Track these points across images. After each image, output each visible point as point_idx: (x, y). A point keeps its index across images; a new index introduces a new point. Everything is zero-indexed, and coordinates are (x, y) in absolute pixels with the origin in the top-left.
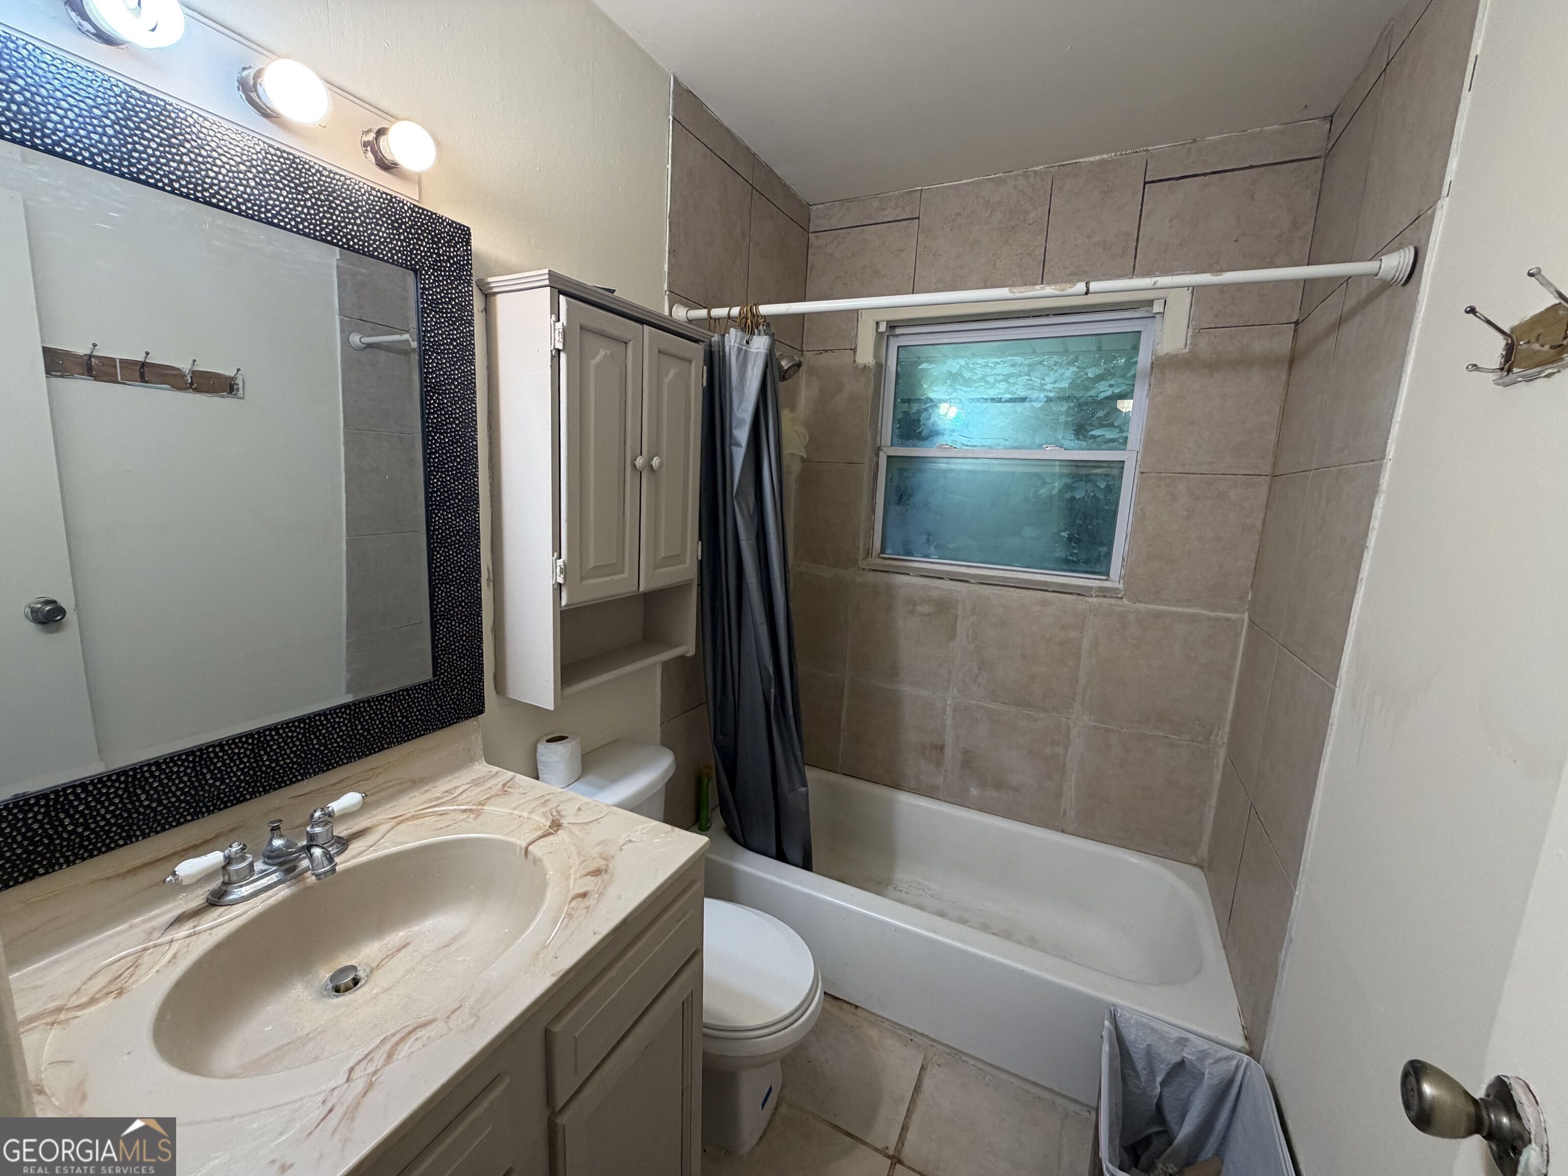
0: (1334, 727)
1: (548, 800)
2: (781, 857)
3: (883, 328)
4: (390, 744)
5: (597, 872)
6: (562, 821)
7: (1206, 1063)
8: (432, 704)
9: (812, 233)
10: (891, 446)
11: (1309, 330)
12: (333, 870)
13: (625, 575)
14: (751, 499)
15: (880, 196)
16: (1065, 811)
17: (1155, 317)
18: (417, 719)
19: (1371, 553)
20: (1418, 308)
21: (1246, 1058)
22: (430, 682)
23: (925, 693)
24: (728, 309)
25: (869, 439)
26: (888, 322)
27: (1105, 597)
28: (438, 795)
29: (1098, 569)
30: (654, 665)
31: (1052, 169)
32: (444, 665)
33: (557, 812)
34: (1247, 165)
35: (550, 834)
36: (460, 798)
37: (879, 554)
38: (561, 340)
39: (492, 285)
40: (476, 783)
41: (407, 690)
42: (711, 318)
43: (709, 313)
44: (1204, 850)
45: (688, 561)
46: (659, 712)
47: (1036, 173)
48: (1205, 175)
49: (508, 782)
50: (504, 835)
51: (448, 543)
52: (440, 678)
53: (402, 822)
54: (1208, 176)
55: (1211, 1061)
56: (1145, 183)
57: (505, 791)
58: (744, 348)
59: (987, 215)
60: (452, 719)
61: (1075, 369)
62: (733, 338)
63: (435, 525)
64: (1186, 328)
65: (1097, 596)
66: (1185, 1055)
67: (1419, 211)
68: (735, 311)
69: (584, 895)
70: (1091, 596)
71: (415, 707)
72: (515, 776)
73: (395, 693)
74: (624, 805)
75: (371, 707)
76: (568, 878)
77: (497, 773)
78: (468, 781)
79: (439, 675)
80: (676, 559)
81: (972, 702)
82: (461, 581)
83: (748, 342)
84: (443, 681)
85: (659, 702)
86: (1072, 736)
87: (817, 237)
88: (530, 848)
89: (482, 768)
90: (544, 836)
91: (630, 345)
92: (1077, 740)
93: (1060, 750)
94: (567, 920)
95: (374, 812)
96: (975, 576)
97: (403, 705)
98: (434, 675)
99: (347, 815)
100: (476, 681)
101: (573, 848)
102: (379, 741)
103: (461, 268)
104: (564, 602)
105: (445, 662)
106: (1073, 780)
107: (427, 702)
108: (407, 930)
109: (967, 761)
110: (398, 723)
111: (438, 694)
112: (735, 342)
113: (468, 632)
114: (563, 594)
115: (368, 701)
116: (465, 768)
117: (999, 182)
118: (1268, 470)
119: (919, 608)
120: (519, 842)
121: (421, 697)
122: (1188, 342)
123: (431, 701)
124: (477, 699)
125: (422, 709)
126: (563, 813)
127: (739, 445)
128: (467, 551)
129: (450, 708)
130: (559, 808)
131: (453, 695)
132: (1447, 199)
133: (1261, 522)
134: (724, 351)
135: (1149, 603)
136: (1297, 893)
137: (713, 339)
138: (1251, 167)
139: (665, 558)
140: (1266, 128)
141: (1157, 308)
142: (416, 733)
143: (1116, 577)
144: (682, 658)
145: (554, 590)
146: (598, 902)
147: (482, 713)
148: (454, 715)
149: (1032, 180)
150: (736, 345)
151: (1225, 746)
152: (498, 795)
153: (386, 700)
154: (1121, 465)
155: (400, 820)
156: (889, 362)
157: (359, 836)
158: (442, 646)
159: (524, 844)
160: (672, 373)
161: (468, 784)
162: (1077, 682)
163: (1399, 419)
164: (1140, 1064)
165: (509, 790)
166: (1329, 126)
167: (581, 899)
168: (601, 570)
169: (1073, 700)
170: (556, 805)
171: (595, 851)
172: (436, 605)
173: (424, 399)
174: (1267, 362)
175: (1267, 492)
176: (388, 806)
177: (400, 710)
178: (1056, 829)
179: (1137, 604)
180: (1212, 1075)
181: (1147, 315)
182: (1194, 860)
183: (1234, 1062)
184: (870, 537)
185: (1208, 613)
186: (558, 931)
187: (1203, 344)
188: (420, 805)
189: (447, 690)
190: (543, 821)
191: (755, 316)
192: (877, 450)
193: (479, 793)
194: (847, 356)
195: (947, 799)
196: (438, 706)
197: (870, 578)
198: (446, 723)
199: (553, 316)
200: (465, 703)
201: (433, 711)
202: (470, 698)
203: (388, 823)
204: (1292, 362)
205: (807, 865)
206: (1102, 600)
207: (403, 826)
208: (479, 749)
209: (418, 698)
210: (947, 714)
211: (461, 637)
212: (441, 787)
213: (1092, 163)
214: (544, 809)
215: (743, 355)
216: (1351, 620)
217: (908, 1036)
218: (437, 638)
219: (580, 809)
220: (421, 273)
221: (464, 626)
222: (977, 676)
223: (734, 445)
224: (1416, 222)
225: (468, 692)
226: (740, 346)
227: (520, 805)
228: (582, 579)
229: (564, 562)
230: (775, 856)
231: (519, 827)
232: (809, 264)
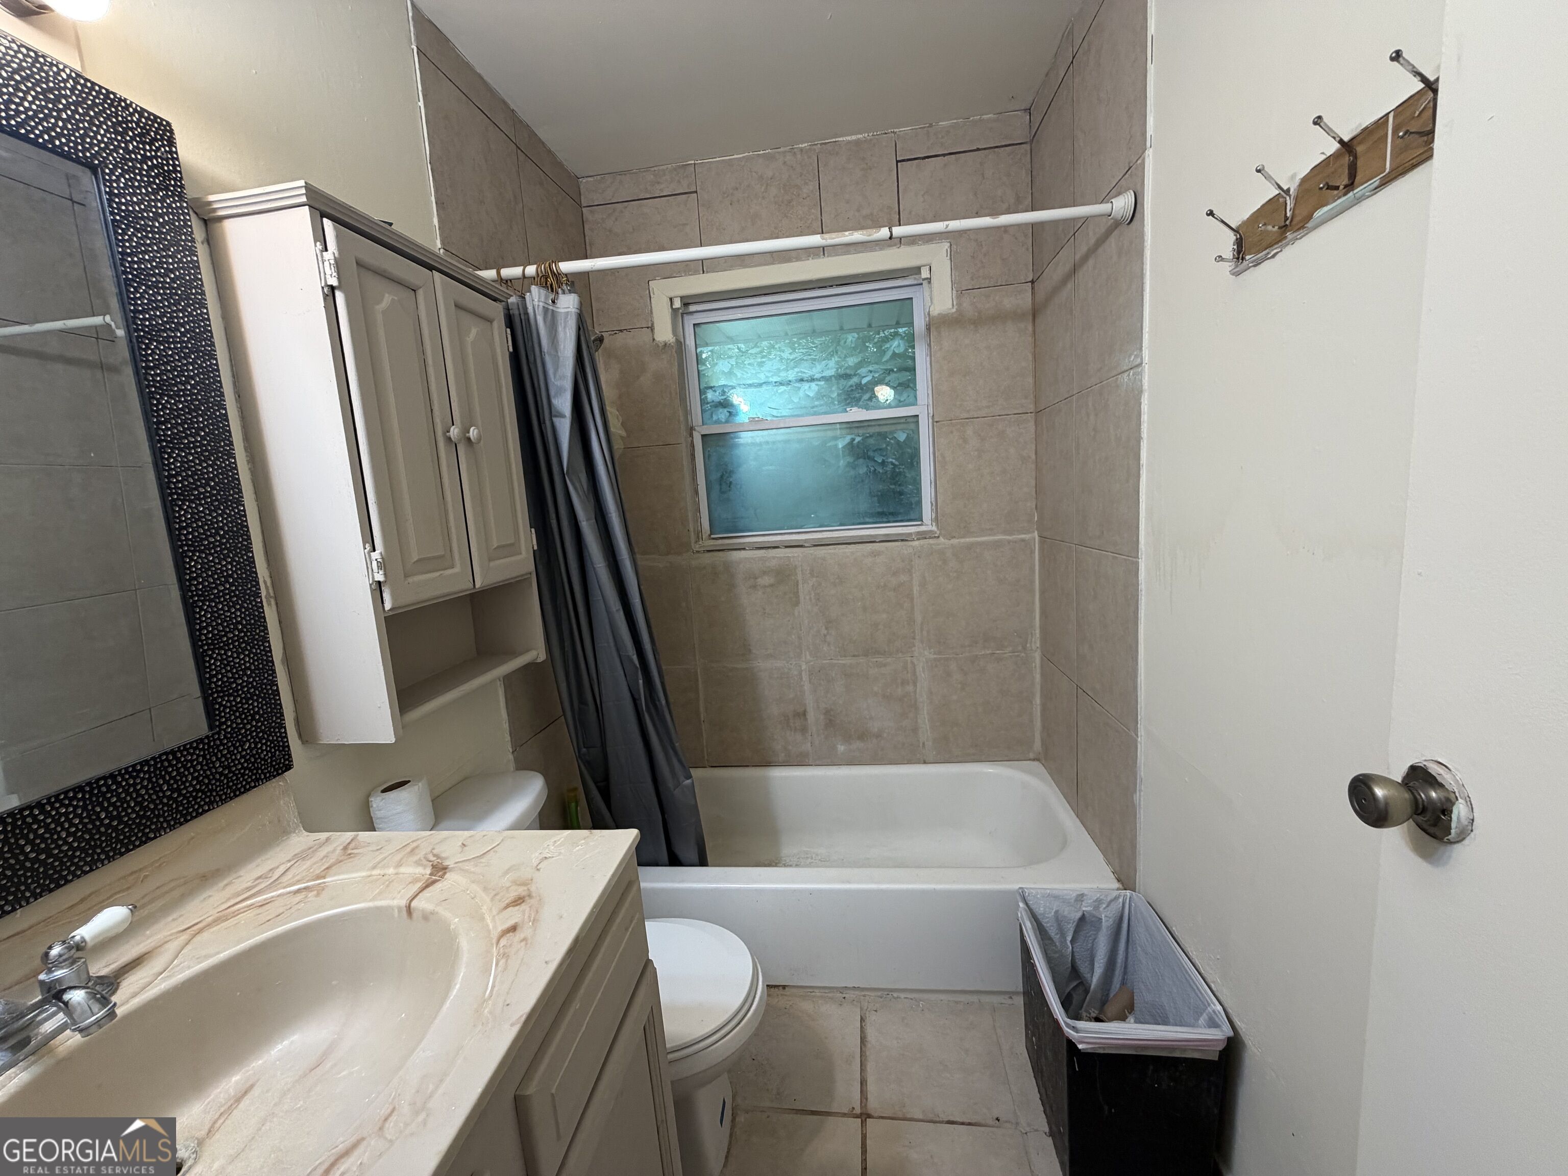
0: (1143, 592)
1: (417, 847)
2: (675, 861)
3: (677, 304)
4: (158, 832)
5: (518, 901)
6: (446, 863)
7: (1101, 909)
8: (214, 767)
9: (584, 207)
10: (703, 425)
11: (1044, 286)
12: (112, 1014)
13: (457, 570)
14: (583, 476)
15: (653, 169)
16: (924, 744)
17: (922, 284)
18: (195, 790)
19: (1145, 441)
20: (1146, 238)
21: (1128, 893)
22: (207, 737)
23: (779, 664)
24: (522, 268)
25: (682, 419)
26: (682, 298)
27: (926, 538)
28: (249, 884)
29: (912, 516)
30: (493, 681)
31: (815, 147)
32: (224, 711)
33: (435, 855)
34: (975, 148)
35: (434, 882)
36: (284, 879)
37: (710, 535)
38: (335, 274)
39: (215, 206)
40: (300, 857)
41: (173, 752)
42: (501, 279)
43: (498, 273)
44: (1038, 745)
45: (524, 552)
46: (508, 738)
47: (801, 150)
48: (944, 155)
49: (349, 843)
50: (371, 901)
51: (204, 545)
52: (221, 730)
53: (200, 931)
54: (946, 157)
55: (1104, 906)
56: (897, 162)
57: (350, 854)
58: (551, 308)
59: (763, 190)
60: (249, 783)
61: (837, 359)
62: (536, 297)
63: (181, 521)
64: (950, 289)
65: (918, 539)
66: (1084, 909)
67: (1129, 164)
68: (531, 270)
69: (514, 929)
70: (914, 540)
71: (190, 773)
72: (358, 835)
73: (153, 758)
74: (517, 826)
75: (119, 784)
76: (482, 919)
77: (328, 839)
78: (289, 857)
79: (219, 726)
80: (509, 549)
81: (824, 662)
82: (231, 597)
83: (553, 302)
84: (226, 733)
85: (506, 726)
86: (918, 674)
87: (591, 212)
88: (413, 904)
89: (301, 840)
90: (427, 886)
91: (420, 293)
92: (923, 675)
93: (910, 688)
94: (502, 962)
95: (148, 932)
96: (806, 541)
97: (170, 773)
98: (211, 728)
99: (108, 942)
100: (274, 728)
101: (474, 887)
102: (139, 831)
103: (167, 175)
104: (388, 606)
105: (225, 707)
106: (925, 712)
107: (207, 764)
108: (243, 1071)
109: (830, 720)
110: (165, 801)
111: (221, 751)
112: (539, 301)
113: (253, 663)
114: (385, 595)
115: (112, 776)
116: (278, 845)
117: (770, 158)
118: (1031, 408)
119: (759, 580)
120: (395, 903)
121: (197, 759)
122: (955, 303)
123: (213, 763)
124: (280, 751)
125: (200, 775)
126: (443, 855)
127: (562, 416)
128: (235, 556)
129: (243, 768)
130: (435, 852)
131: (243, 750)
132: (1151, 150)
133: (1034, 452)
134: (527, 314)
135: (961, 538)
136: (1139, 739)
137: (509, 301)
138: (978, 149)
139: (498, 547)
140: (985, 117)
141: (925, 274)
142: (197, 810)
143: (928, 523)
144: (531, 667)
145: (372, 591)
146: (535, 930)
147: (290, 768)
148: (250, 777)
149: (799, 156)
150: (541, 304)
151: (1039, 650)
152: (340, 862)
153: (141, 770)
154: (915, 420)
155: (197, 930)
156: (688, 342)
157: (138, 964)
158: (217, 686)
159: (403, 902)
160: (474, 331)
161: (289, 861)
162: (914, 622)
163: (1147, 330)
164: (1053, 932)
165: (355, 851)
166: (1028, 117)
167: (511, 934)
168: (427, 564)
169: (914, 638)
170: (429, 849)
171: (506, 881)
172: (200, 630)
173: (136, 348)
174: (1015, 316)
175: (1034, 427)
176: (170, 918)
177: (167, 782)
178: (918, 762)
179: (952, 540)
180: (1107, 918)
181: (916, 282)
182: (1031, 755)
183: (1121, 900)
184: (697, 520)
185: (1008, 537)
186: (495, 977)
187: (966, 304)
188: (223, 903)
189: (233, 745)
190: (419, 870)
191: (558, 275)
192: (691, 429)
193: (311, 867)
194: (645, 335)
195: (818, 763)
196: (224, 768)
197: (707, 559)
198: (239, 789)
199: (318, 243)
200: (264, 759)
201: (218, 776)
202: (270, 751)
203: (177, 938)
204: (1035, 313)
205: (703, 862)
206: (922, 542)
207: (205, 935)
208: (292, 816)
209: (191, 761)
210: (804, 679)
211: (244, 670)
212: (248, 875)
213: (849, 142)
214: (416, 858)
215: (552, 317)
216: (1141, 501)
217: (839, 994)
218: (208, 676)
219: (464, 845)
220: (103, 172)
221: (245, 656)
222: (825, 636)
223: (556, 416)
224: (1129, 172)
225: (265, 744)
226: (546, 306)
227: (379, 863)
228: (406, 576)
229: (381, 553)
230: (668, 863)
231: (388, 886)
232: (587, 241)
